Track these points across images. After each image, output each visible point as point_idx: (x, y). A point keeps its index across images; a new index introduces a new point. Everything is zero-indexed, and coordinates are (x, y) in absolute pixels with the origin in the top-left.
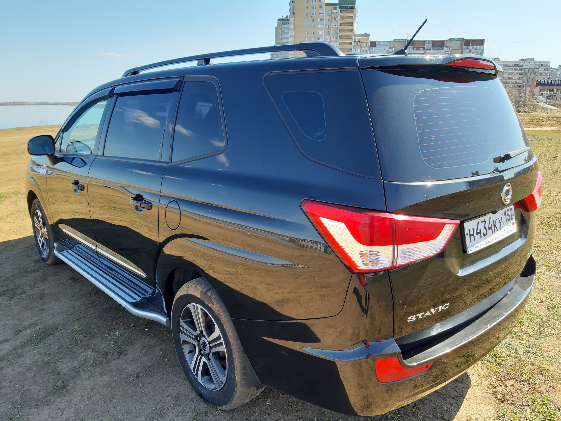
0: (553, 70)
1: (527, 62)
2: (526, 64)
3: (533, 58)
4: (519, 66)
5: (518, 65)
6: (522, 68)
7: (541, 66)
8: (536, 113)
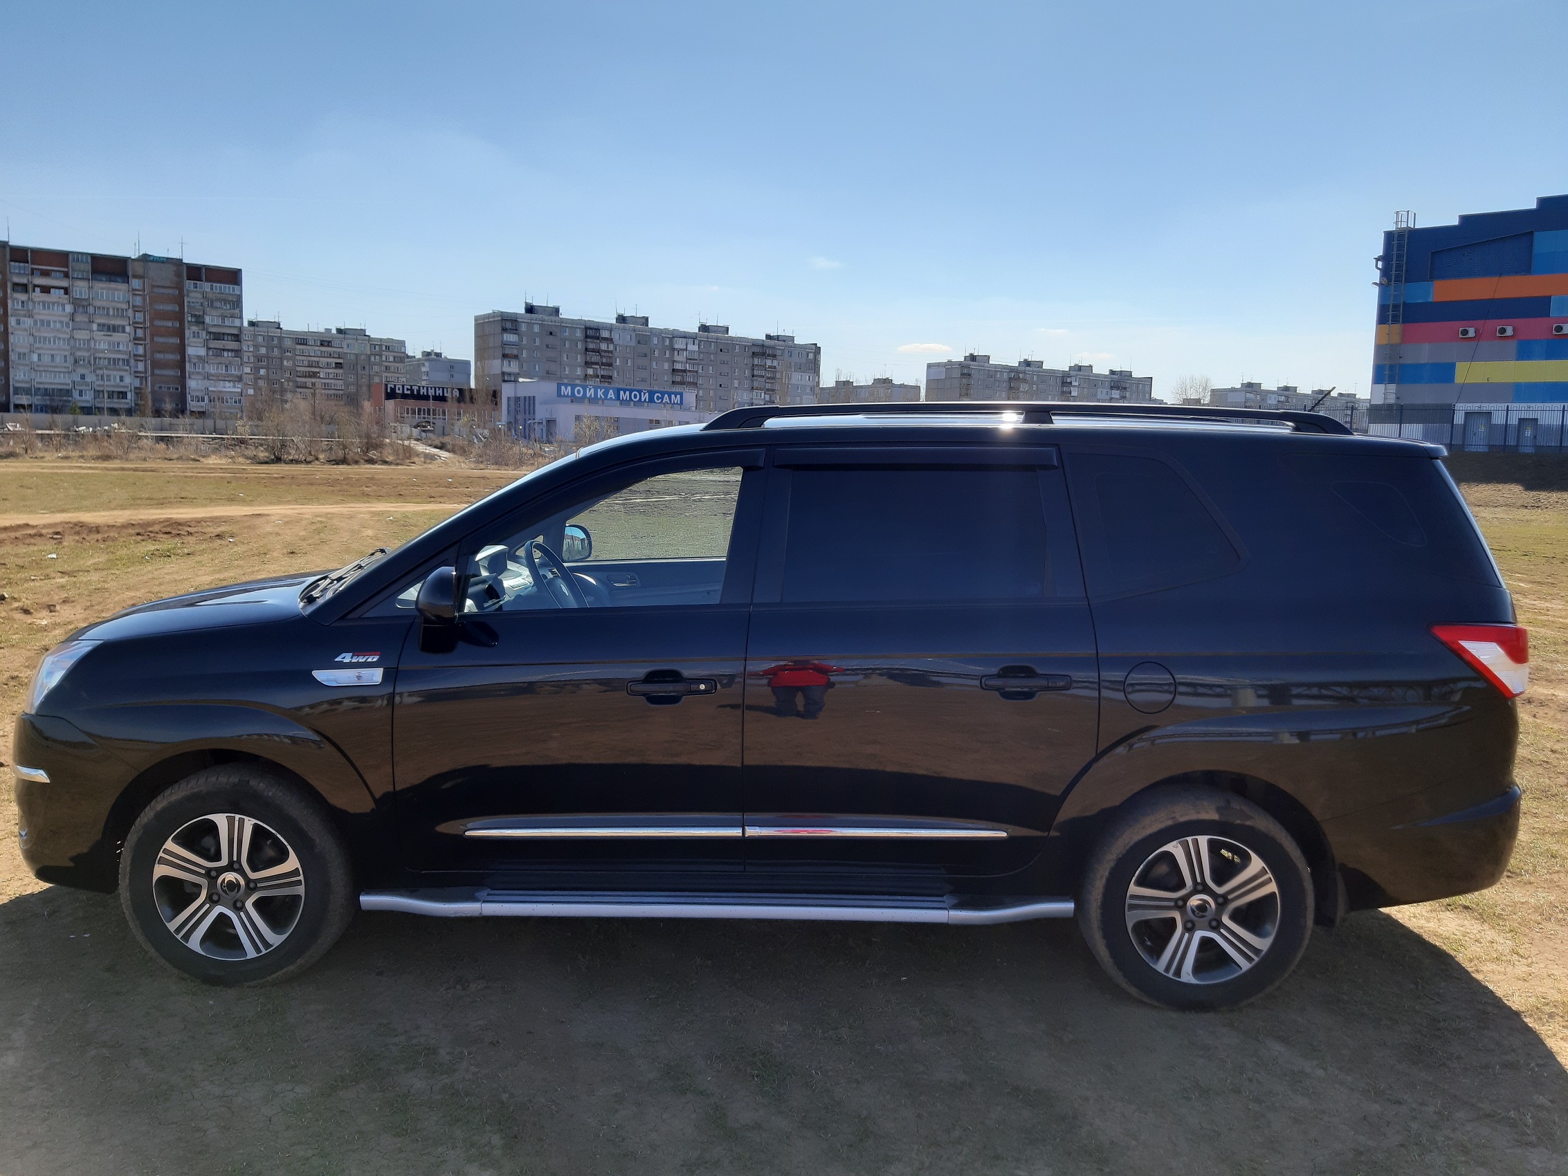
0: (410, 362)
1: (351, 336)
2: (349, 341)
3: (363, 328)
4: (331, 346)
5: (329, 342)
6: (341, 350)
7: (384, 348)
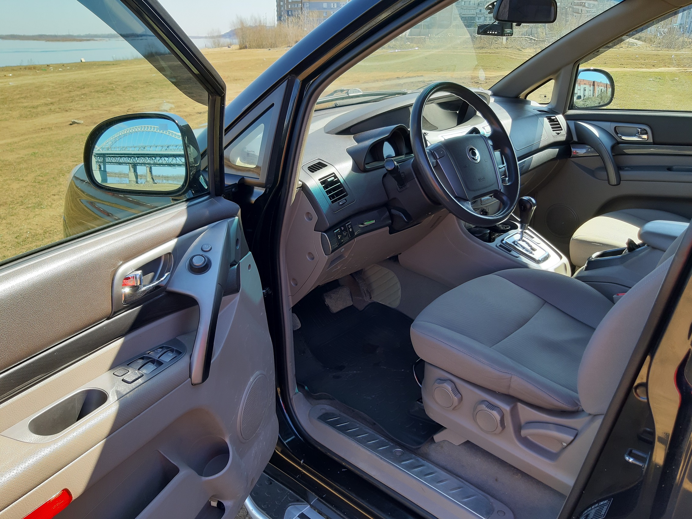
8: (621, 49)
